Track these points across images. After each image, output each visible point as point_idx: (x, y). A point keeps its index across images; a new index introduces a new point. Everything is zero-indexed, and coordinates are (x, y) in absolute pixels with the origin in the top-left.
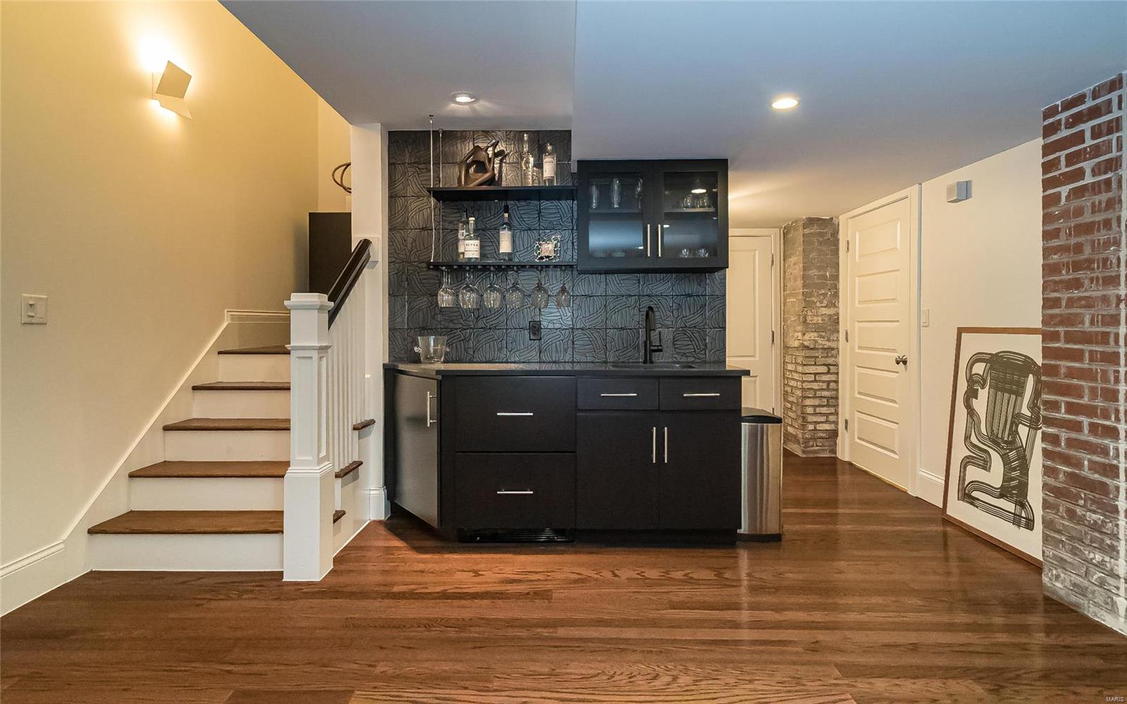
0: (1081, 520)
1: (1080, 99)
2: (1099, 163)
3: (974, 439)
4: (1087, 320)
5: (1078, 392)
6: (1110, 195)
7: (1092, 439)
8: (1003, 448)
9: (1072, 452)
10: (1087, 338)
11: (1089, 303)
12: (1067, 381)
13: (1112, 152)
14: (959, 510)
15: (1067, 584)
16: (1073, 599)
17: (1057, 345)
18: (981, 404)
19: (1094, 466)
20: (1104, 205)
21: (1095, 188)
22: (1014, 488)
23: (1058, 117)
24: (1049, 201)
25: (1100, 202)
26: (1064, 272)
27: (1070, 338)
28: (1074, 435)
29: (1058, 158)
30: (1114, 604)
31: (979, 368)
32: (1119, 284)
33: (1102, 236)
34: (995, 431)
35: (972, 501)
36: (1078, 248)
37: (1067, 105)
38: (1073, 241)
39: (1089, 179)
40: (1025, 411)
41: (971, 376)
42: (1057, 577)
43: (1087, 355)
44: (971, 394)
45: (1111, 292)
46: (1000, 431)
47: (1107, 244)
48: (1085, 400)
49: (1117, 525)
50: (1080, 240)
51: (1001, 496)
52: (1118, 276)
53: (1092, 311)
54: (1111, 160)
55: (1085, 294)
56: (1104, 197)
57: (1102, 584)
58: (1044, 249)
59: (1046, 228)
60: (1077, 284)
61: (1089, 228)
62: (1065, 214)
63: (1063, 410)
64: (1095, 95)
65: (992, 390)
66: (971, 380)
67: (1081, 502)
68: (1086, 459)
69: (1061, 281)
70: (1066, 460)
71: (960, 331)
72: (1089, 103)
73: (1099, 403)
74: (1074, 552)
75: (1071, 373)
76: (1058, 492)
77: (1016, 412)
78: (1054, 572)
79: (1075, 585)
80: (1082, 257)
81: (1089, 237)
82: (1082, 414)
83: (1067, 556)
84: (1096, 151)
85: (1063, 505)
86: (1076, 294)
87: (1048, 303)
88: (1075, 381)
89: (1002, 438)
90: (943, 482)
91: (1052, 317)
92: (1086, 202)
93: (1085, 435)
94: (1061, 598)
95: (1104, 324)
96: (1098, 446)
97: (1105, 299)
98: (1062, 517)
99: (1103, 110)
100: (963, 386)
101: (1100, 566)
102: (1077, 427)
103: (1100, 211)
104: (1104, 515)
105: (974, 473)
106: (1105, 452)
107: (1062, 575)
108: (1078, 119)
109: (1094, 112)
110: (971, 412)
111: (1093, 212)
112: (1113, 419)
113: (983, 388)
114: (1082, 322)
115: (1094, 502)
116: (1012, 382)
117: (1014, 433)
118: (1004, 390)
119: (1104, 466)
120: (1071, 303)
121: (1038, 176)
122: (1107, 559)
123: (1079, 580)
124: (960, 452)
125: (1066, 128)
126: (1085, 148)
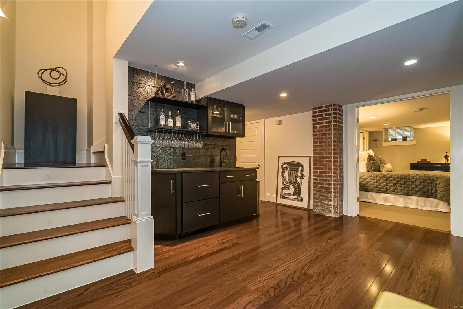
0: (323, 196)
1: (322, 107)
2: (326, 121)
3: (285, 183)
4: (324, 153)
5: (322, 169)
6: (329, 128)
7: (326, 178)
8: (293, 184)
9: (320, 182)
10: (324, 157)
11: (325, 150)
12: (319, 167)
13: (329, 119)
14: (281, 201)
15: (320, 210)
16: (321, 213)
17: (317, 159)
18: (286, 174)
19: (326, 184)
20: (328, 130)
21: (326, 126)
22: (297, 193)
23: (316, 110)
24: (314, 128)
25: (327, 129)
26: (318, 143)
27: (320, 157)
28: (321, 178)
29: (317, 119)
30: (331, 211)
31: (285, 166)
32: (332, 146)
33: (328, 136)
34: (291, 181)
35: (285, 198)
36: (322, 139)
37: (319, 108)
38: (321, 137)
39: (324, 124)
40: (299, 175)
41: (283, 168)
42: (317, 209)
43: (324, 161)
44: (283, 172)
45: (330, 148)
46: (292, 180)
47: (329, 138)
48: (324, 170)
49: (332, 195)
50: (322, 137)
51: (293, 195)
52: (332, 145)
53: (325, 152)
54: (330, 121)
55: (324, 148)
56: (328, 128)
57: (328, 208)
58: (313, 138)
59: (313, 134)
60: (322, 146)
61: (325, 134)
62: (319, 131)
63: (318, 173)
64: (325, 107)
65: (289, 171)
66: (283, 169)
67: (323, 192)
68: (324, 183)
69: (318, 145)
70: (319, 183)
71: (279, 157)
72: (324, 109)
73: (327, 171)
74: (321, 203)
75: (320, 165)
76: (317, 191)
77: (297, 175)
78: (316, 208)
79: (322, 210)
80: (323, 140)
81: (325, 136)
82: (323, 173)
83: (319, 204)
84: (326, 119)
85: (318, 193)
86: (321, 148)
87: (314, 150)
88: (321, 167)
89: (293, 182)
90: (276, 196)
91: (315, 153)
92: (324, 129)
93: (324, 178)
94: (318, 213)
95: (328, 154)
96: (327, 179)
97: (329, 149)
98: (318, 196)
99: (328, 110)
100: (280, 170)
101: (328, 204)
102: (322, 176)
103: (327, 131)
104: (329, 194)
105: (285, 191)
106: (329, 180)
107: (318, 209)
108: (321, 111)
109: (325, 111)
110: (283, 177)
111: (325, 131)
112: (331, 173)
113: (287, 170)
114: (323, 154)
115: (326, 191)
116: (295, 169)
117: (296, 180)
118: (293, 171)
119: (328, 183)
120: (320, 150)
121: (312, 122)
122: (329, 202)
123: (322, 208)
124: (280, 186)
125: (318, 113)
126: (323, 118)
